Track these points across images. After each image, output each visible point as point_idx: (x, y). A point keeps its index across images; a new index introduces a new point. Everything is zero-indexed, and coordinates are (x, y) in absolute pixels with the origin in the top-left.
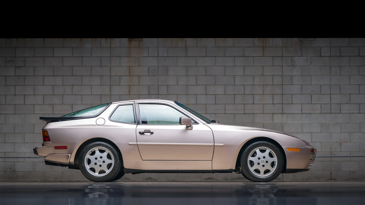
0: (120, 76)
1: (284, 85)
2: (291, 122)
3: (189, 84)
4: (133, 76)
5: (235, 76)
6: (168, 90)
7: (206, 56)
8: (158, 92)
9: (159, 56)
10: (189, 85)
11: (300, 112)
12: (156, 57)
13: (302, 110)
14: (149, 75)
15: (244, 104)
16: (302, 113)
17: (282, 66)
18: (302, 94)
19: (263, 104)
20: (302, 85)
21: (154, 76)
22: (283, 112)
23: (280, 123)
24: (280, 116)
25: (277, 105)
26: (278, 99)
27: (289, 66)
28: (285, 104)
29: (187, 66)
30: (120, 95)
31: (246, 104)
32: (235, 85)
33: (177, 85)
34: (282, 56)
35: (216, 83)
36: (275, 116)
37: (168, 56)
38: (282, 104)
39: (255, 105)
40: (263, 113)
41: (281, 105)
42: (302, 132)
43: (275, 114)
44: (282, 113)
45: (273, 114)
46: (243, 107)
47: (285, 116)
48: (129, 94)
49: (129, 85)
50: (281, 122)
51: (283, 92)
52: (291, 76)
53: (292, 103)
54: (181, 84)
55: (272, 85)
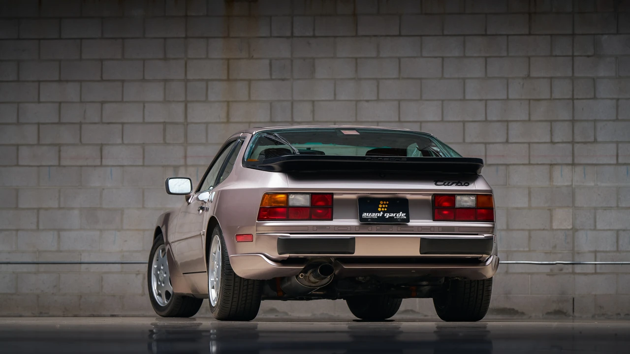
0: (207, 81)
1: (577, 99)
2: (592, 184)
3: (362, 99)
4: (236, 80)
5: (464, 79)
6: (313, 111)
7: (400, 35)
8: (292, 118)
9: (294, 35)
10: (360, 101)
11: (614, 162)
12: (287, 37)
13: (617, 156)
14: (272, 79)
15: (485, 144)
16: (618, 164)
17: (573, 56)
18: (617, 120)
19: (529, 143)
20: (618, 100)
21: (283, 80)
22: (573, 160)
23: (567, 186)
24: (567, 170)
25: (560, 145)
26: (562, 133)
27: (588, 56)
28: (578, 143)
29: (356, 59)
30: (207, 123)
31: (489, 143)
32: (464, 99)
33: (335, 100)
34: (573, 35)
35: (421, 96)
36: (557, 171)
37: (314, 36)
38: (573, 143)
39: (510, 145)
40: (530, 164)
41: (570, 146)
42: (618, 207)
43: (556, 167)
44: (573, 164)
45: (551, 165)
46: (484, 149)
47: (579, 169)
48: (228, 122)
49: (228, 102)
50: (570, 184)
51: (573, 117)
52: (594, 80)
53: (595, 141)
54: (343, 98)
55: (550, 99)
